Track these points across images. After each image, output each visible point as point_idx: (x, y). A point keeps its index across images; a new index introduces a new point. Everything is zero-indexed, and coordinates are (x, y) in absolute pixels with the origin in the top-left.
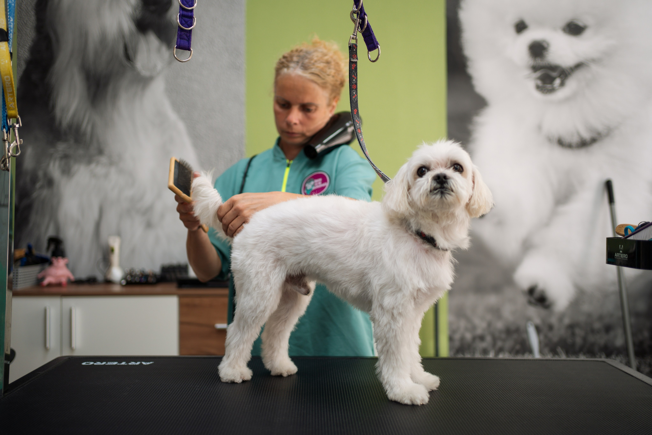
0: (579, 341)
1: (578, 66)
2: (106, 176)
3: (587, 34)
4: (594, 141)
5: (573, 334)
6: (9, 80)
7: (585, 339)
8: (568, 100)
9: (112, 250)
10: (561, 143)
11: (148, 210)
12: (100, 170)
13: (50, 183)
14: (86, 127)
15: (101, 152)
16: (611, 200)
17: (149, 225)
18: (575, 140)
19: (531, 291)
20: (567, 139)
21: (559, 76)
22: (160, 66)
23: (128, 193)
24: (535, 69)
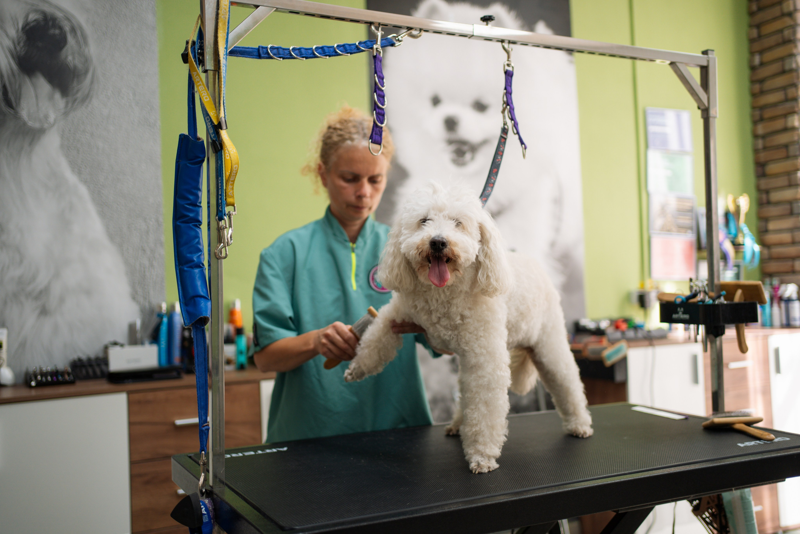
1: (484, 142)
3: (490, 112)
6: (236, 169)
17: (44, 312)
21: (470, 151)
22: (52, 117)
23: (15, 272)
24: (449, 142)
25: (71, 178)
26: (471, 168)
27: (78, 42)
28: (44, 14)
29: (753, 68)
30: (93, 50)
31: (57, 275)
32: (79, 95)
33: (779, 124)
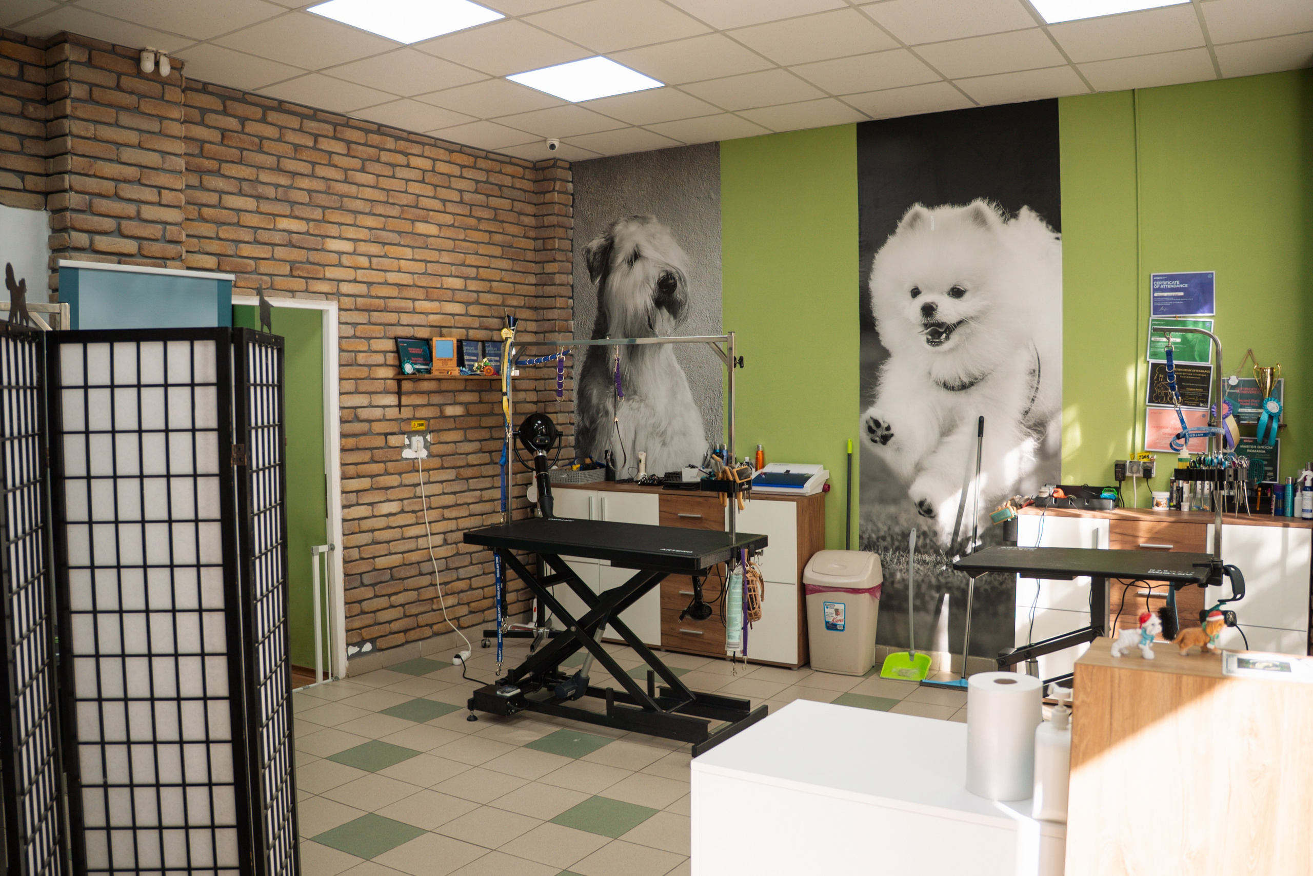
1: (960, 323)
2: (638, 409)
3: (967, 296)
4: (972, 384)
8: (951, 350)
9: (640, 461)
11: (664, 433)
12: (635, 405)
13: (607, 413)
14: (627, 375)
15: (635, 393)
16: (981, 433)
17: (664, 444)
18: (957, 383)
19: (921, 504)
20: (951, 383)
21: (945, 332)
22: (669, 331)
23: (652, 421)
24: (926, 326)
25: (677, 366)
26: (946, 346)
27: (682, 285)
28: (667, 271)
30: (689, 289)
31: (670, 423)
32: (682, 317)
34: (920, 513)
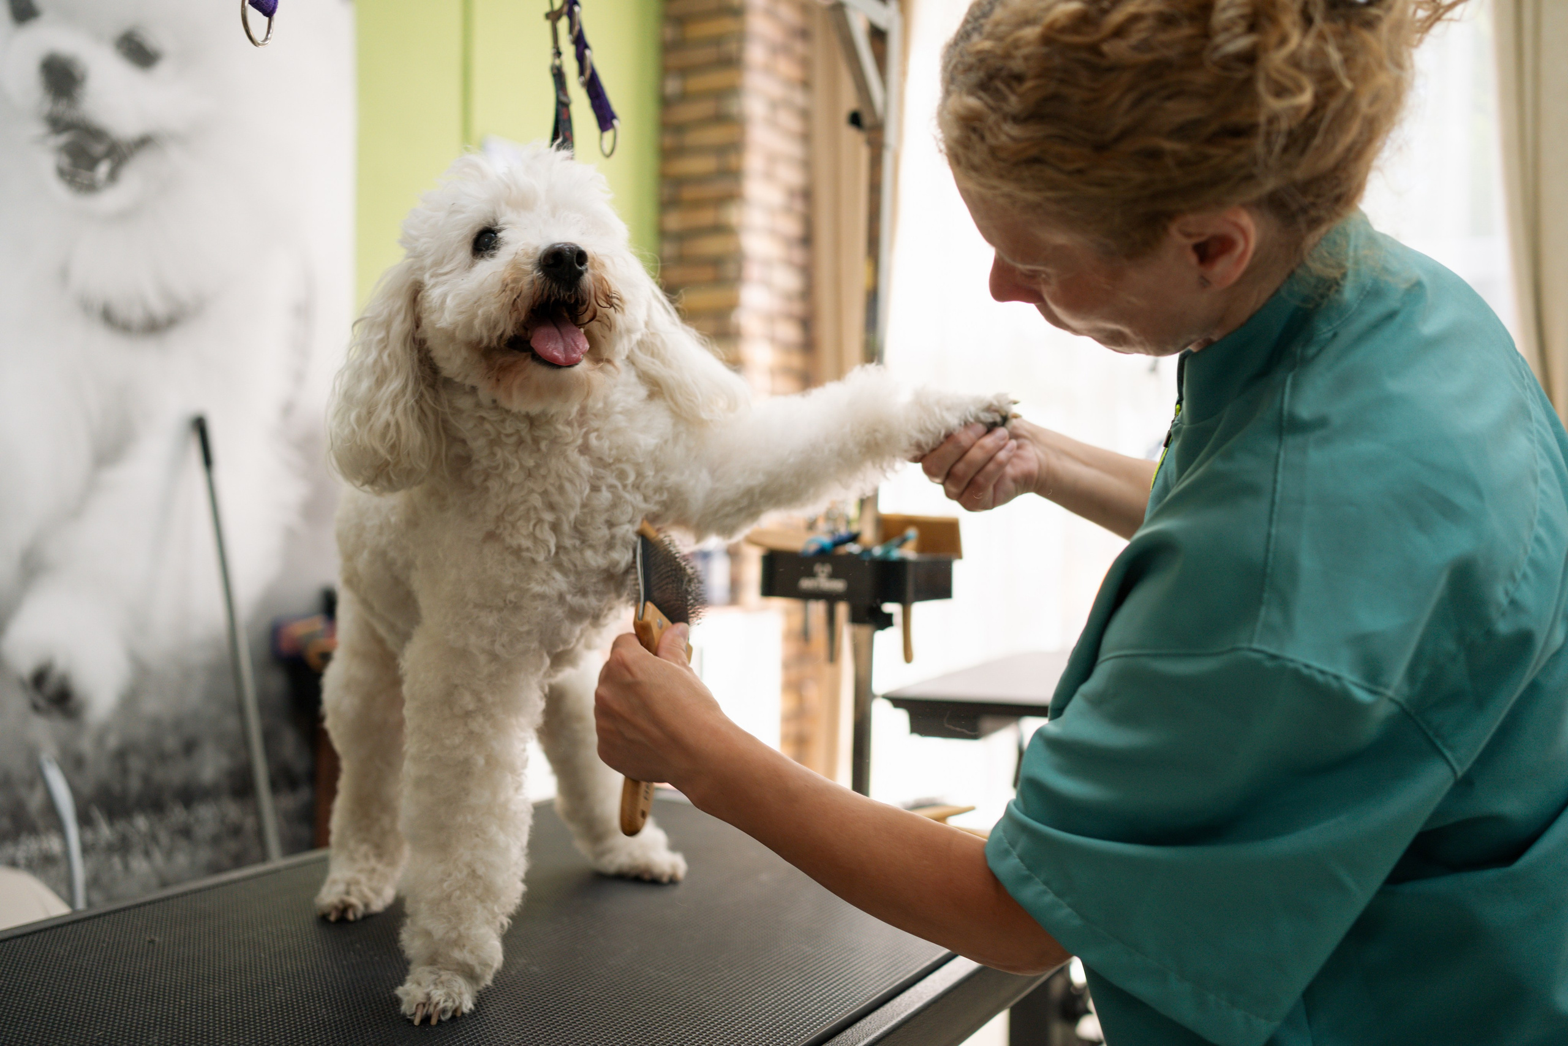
0: (135, 784)
1: (145, 142)
3: (161, 69)
4: (172, 321)
5: (125, 771)
7: (146, 779)
8: (121, 214)
10: (109, 318)
16: (208, 460)
18: (137, 315)
19: (40, 678)
20: (123, 311)
21: (107, 156)
24: (57, 124)
26: (111, 199)
29: (665, 102)
33: (706, 217)
34: (36, 708)
